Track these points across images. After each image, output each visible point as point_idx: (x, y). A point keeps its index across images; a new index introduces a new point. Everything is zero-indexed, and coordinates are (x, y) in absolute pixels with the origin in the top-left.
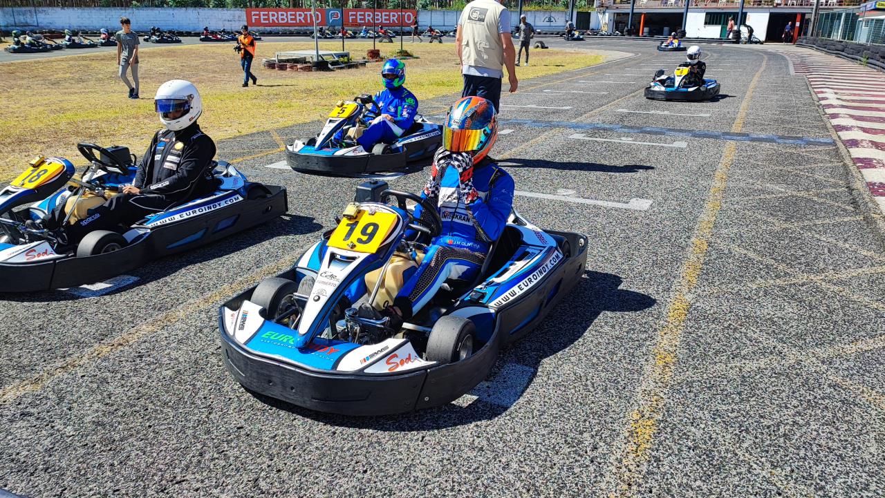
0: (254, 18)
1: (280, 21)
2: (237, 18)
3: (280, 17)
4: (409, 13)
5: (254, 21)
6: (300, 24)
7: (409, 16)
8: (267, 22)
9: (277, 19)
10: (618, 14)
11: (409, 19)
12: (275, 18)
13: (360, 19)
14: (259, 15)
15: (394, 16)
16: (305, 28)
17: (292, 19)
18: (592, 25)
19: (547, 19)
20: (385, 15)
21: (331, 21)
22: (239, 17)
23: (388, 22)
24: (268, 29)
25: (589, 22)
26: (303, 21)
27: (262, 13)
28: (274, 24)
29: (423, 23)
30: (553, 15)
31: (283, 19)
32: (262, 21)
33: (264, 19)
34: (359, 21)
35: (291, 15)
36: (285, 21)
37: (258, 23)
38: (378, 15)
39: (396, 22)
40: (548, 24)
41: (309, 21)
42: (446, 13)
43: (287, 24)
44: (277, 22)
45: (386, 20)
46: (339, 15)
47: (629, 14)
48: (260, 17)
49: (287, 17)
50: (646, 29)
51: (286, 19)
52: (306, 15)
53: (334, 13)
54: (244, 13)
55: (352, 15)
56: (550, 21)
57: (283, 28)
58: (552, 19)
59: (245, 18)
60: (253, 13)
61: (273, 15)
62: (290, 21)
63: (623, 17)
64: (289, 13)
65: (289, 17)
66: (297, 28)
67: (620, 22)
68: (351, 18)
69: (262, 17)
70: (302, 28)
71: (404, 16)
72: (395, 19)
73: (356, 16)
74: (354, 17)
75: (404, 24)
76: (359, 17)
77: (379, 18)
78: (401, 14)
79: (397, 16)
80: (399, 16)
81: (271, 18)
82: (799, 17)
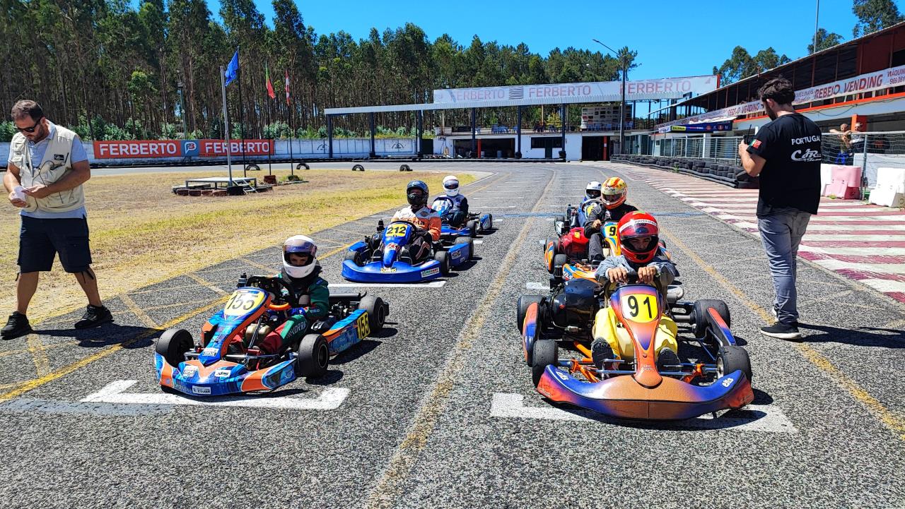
0: (102, 150)
1: (132, 153)
3: (132, 149)
4: (266, 143)
5: (102, 154)
6: (154, 155)
7: (266, 146)
8: (118, 154)
9: (129, 150)
10: (457, 141)
12: (126, 150)
13: (217, 150)
14: (108, 147)
15: (251, 146)
16: (160, 159)
17: (144, 151)
18: (435, 150)
19: (395, 146)
20: (242, 146)
21: (186, 152)
24: (119, 160)
25: (433, 148)
26: (157, 153)
27: (111, 146)
28: (125, 156)
29: (280, 152)
30: (400, 142)
31: (135, 151)
32: (112, 153)
33: (114, 152)
34: (215, 151)
35: (144, 147)
36: (138, 152)
37: (107, 155)
38: (234, 145)
40: (397, 150)
41: (163, 152)
42: (301, 142)
43: (140, 156)
44: (128, 154)
45: (243, 149)
46: (195, 146)
48: (109, 149)
49: (139, 148)
50: (482, 153)
51: (138, 151)
52: (160, 147)
53: (190, 144)
54: (92, 146)
55: (208, 146)
56: (398, 147)
57: (135, 159)
58: (400, 146)
59: (93, 151)
60: (101, 146)
61: (124, 147)
62: (142, 153)
63: (460, 143)
64: (141, 145)
65: (142, 149)
66: (150, 159)
67: (459, 147)
68: (207, 148)
69: (112, 149)
70: (156, 159)
71: (261, 145)
72: (252, 148)
73: (212, 146)
74: (211, 148)
75: (262, 153)
76: (215, 148)
77: (236, 147)
78: (258, 144)
79: (254, 146)
80: (256, 145)
81: (121, 150)
82: (605, 140)
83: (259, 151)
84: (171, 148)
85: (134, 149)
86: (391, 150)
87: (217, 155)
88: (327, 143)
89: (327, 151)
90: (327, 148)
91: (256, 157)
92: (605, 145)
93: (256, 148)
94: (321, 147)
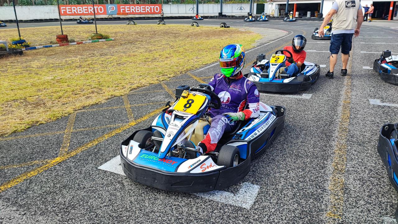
0: (62, 11)
2: (52, 11)
4: (157, 6)
7: (157, 8)
9: (77, 11)
10: (281, 5)
11: (157, 10)
12: (75, 11)
13: (128, 10)
14: (66, 9)
15: (148, 8)
18: (266, 11)
20: (143, 8)
21: (109, 12)
22: (54, 10)
23: (145, 12)
24: (72, 17)
25: (264, 10)
27: (67, 8)
31: (80, 11)
32: (68, 13)
33: (69, 11)
34: (127, 12)
35: (85, 9)
36: (82, 12)
37: (65, 14)
38: (138, 8)
39: (150, 12)
40: (240, 11)
43: (83, 14)
45: (143, 10)
46: (114, 8)
47: (286, 4)
48: (66, 10)
49: (83, 10)
50: (297, 13)
51: (82, 11)
53: (111, 7)
54: (57, 8)
55: (122, 8)
56: (241, 9)
58: (242, 8)
59: (57, 11)
60: (62, 8)
61: (74, 9)
62: (84, 12)
63: (283, 6)
64: (84, 7)
65: (84, 10)
66: (89, 16)
68: (122, 10)
69: (68, 10)
71: (154, 8)
72: (148, 10)
73: (125, 8)
74: (124, 9)
75: (155, 13)
76: (126, 9)
77: (139, 9)
78: (152, 7)
79: (149, 8)
80: (151, 8)
81: (73, 11)
82: (392, 4)
83: (153, 11)
84: (101, 9)
85: (80, 10)
86: (236, 11)
87: (127, 14)
88: (195, 6)
89: (195, 12)
90: (195, 9)
91: (151, 15)
92: (391, 8)
93: (151, 10)
94: (191, 9)
